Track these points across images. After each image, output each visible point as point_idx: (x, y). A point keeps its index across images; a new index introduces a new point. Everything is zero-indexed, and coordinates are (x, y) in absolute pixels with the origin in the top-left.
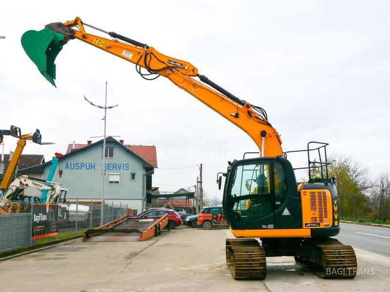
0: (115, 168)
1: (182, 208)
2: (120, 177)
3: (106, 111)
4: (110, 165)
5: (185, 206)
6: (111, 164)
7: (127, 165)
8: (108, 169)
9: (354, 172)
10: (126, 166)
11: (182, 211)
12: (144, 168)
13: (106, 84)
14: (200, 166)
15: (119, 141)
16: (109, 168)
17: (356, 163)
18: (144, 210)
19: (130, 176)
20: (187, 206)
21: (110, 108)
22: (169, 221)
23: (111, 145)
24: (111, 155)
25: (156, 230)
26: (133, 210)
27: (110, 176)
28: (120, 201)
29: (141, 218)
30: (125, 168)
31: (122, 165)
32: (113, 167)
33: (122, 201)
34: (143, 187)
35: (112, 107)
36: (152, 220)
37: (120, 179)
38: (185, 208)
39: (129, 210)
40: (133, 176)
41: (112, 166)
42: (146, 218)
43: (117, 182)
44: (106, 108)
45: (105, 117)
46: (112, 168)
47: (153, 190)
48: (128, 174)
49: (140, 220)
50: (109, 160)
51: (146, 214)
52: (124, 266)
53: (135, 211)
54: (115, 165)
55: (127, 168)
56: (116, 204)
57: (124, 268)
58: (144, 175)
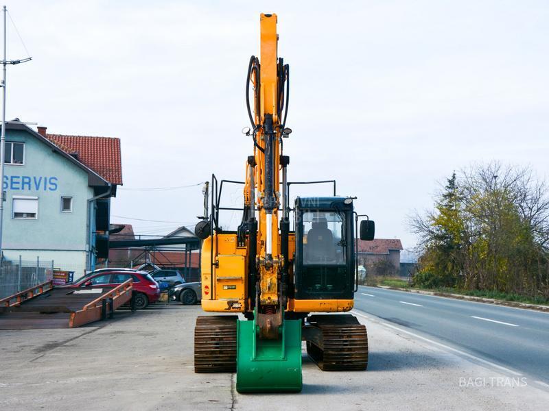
0: (26, 186)
1: (175, 269)
2: (39, 205)
3: (5, 70)
4: (15, 180)
5: (183, 266)
6: (19, 177)
7: (53, 181)
8: (12, 188)
9: (536, 200)
10: (52, 183)
11: (175, 274)
12: (90, 186)
13: (5, 10)
14: (205, 185)
15: (36, 130)
16: (14, 186)
17: (540, 184)
18: (88, 272)
19: (58, 203)
20: (188, 266)
21: (14, 63)
22: (134, 293)
23: (17, 138)
24: (19, 158)
25: (103, 309)
26: (65, 273)
27: (16, 201)
28: (38, 253)
29: (80, 288)
30: (49, 185)
31: (43, 180)
32: (24, 183)
33: (41, 254)
34: (88, 226)
35: (18, 62)
36: (100, 291)
37: (39, 209)
38: (181, 270)
39: (56, 273)
40: (66, 202)
41: (20, 180)
42: (89, 287)
43: (33, 215)
44: (5, 64)
45: (4, 82)
46: (20, 186)
47: (112, 232)
48: (55, 198)
49: (76, 292)
50: (13, 170)
51: (90, 279)
52: (31, 360)
53: (69, 275)
54: (27, 180)
55: (53, 187)
56: (29, 259)
57: (31, 362)
58: (90, 202)
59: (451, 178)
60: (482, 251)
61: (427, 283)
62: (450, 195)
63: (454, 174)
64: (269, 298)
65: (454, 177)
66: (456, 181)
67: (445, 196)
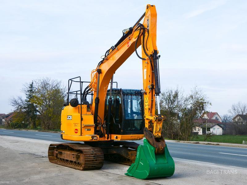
59: (31, 84)
60: (50, 113)
61: (16, 127)
62: (31, 91)
63: (33, 82)
64: (158, 135)
65: (32, 84)
66: (34, 85)
67: (28, 91)
